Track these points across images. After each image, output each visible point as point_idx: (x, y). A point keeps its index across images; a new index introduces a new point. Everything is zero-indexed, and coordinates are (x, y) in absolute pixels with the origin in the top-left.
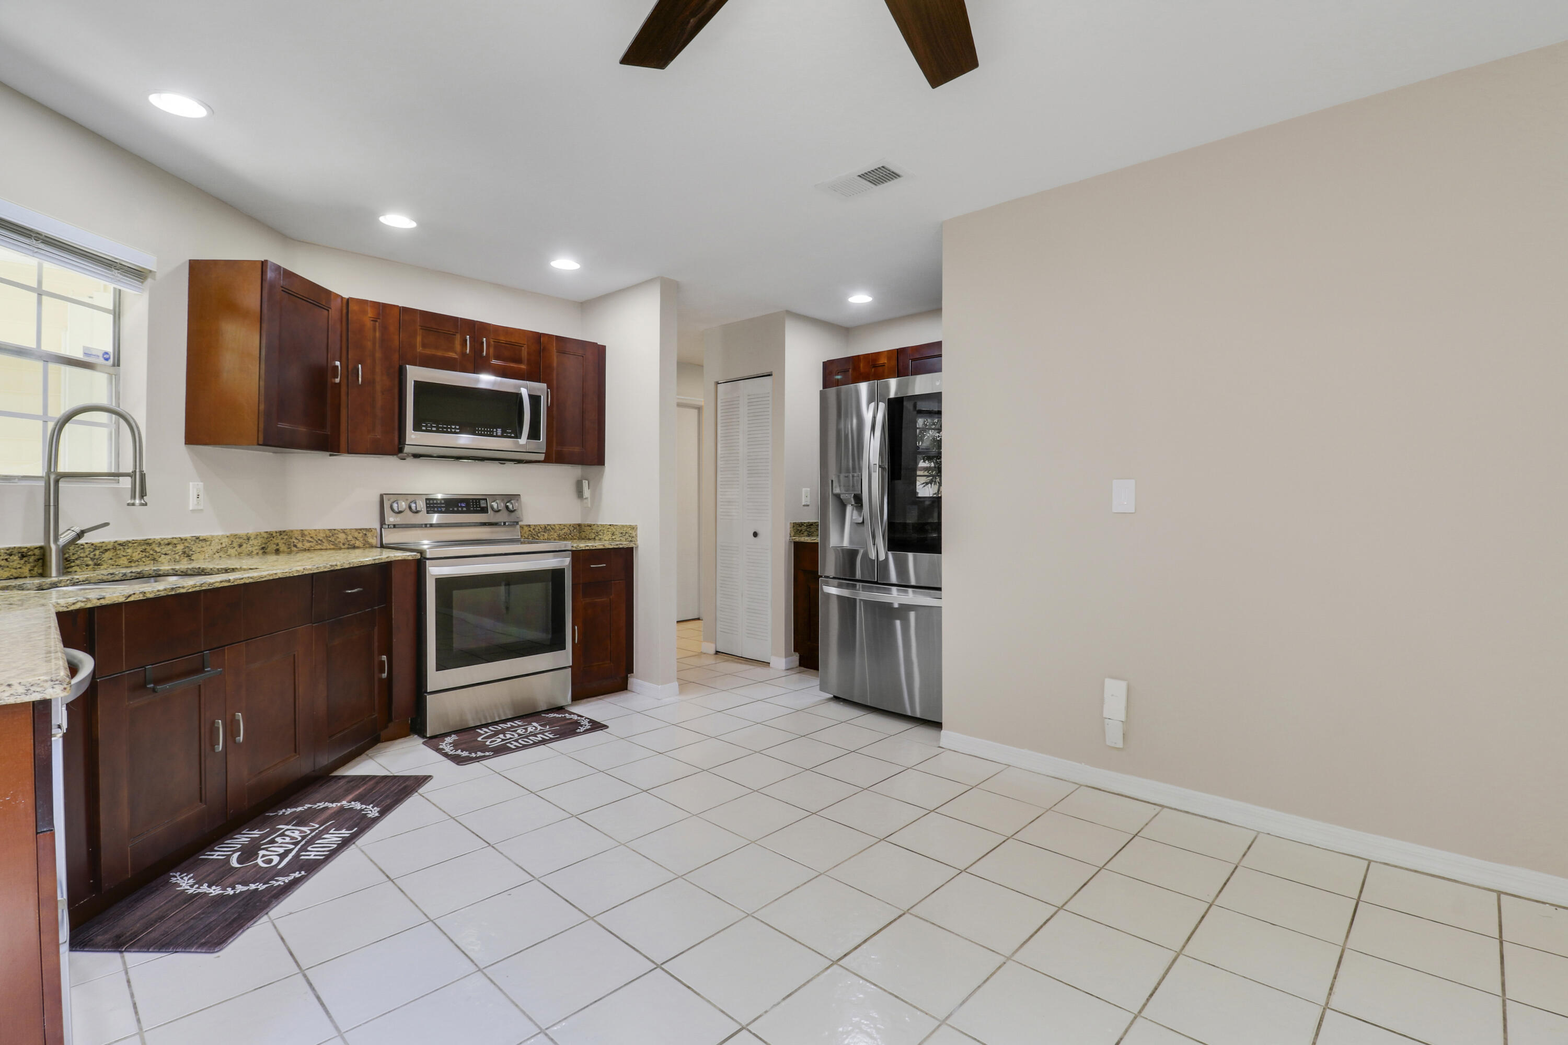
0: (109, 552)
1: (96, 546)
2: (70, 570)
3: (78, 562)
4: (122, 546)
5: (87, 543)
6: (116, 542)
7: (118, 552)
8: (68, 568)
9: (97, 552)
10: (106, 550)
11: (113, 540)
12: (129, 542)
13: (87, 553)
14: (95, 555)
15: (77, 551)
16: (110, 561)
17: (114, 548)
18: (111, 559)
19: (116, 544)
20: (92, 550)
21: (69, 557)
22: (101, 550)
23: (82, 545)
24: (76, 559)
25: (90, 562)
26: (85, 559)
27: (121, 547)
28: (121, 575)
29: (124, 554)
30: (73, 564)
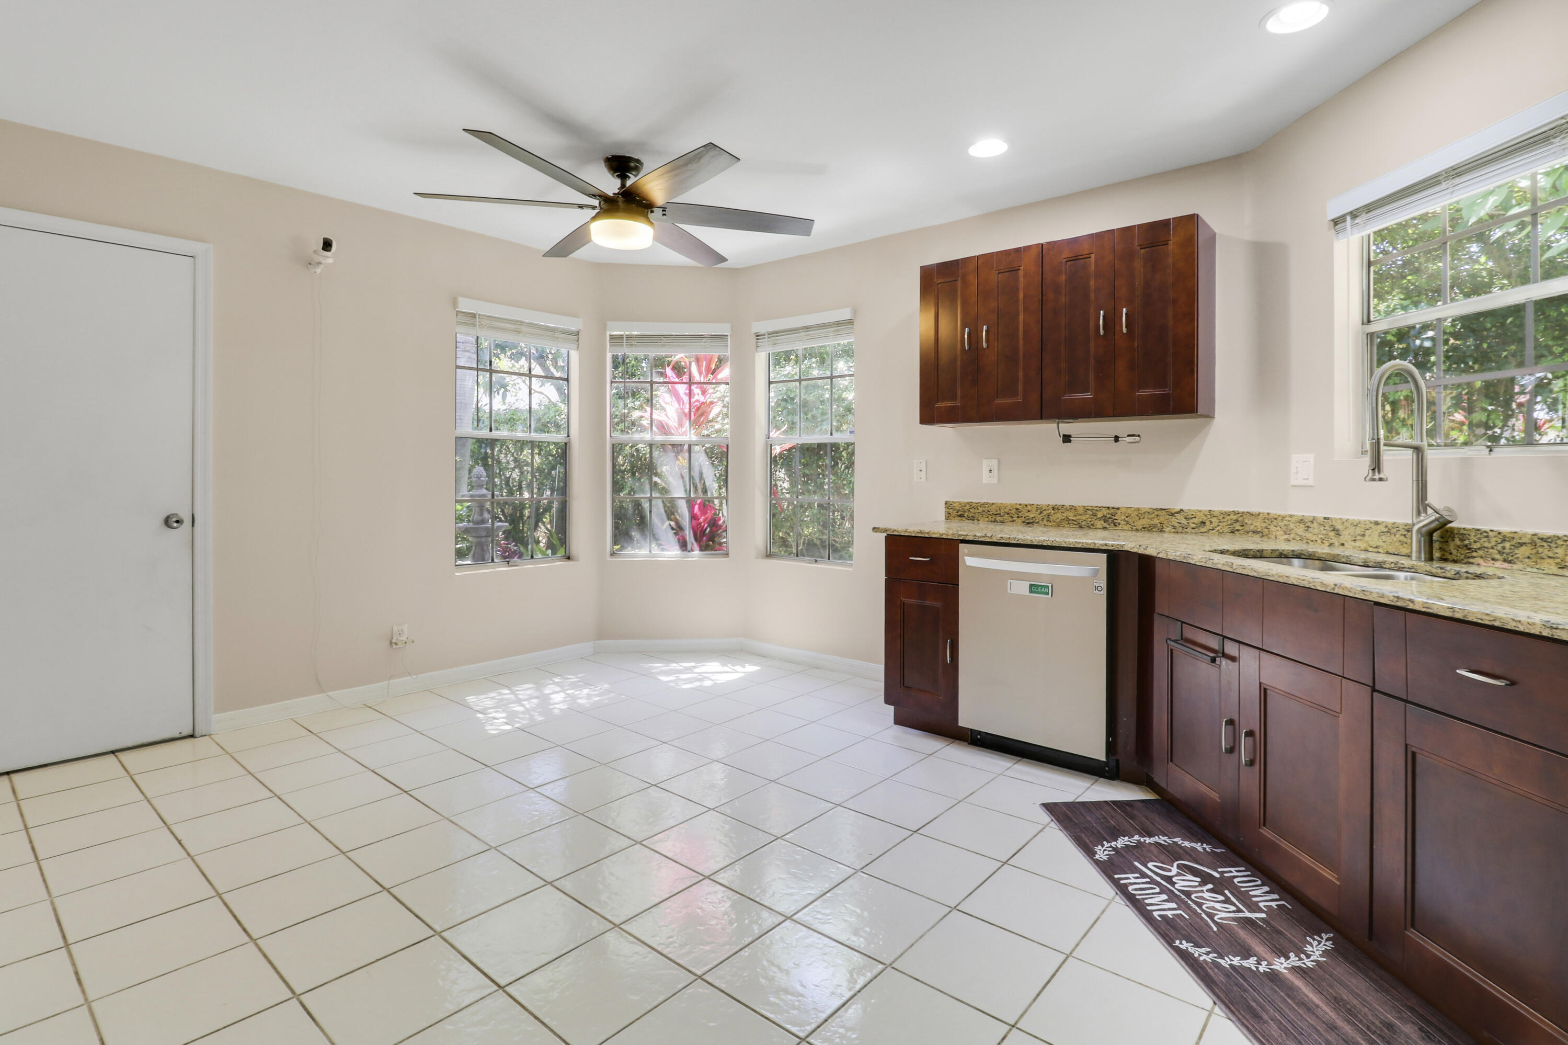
0: (1524, 548)
1: (1505, 536)
2: (1471, 560)
3: (1481, 553)
4: (1545, 541)
5: (1492, 531)
6: (1535, 535)
7: (1540, 550)
8: (1469, 557)
9: (1507, 545)
10: (1521, 544)
11: (1531, 531)
12: (1559, 538)
13: (1493, 543)
14: (1504, 548)
15: (1480, 539)
16: (1527, 560)
17: (1533, 544)
18: (1529, 558)
19: (1535, 538)
20: (1499, 541)
21: (1470, 544)
22: (1513, 543)
23: (1485, 532)
24: (1479, 549)
25: (1498, 556)
26: (1491, 551)
27: (1545, 544)
28: (1453, 572)
29: (1550, 554)
30: (1474, 554)
